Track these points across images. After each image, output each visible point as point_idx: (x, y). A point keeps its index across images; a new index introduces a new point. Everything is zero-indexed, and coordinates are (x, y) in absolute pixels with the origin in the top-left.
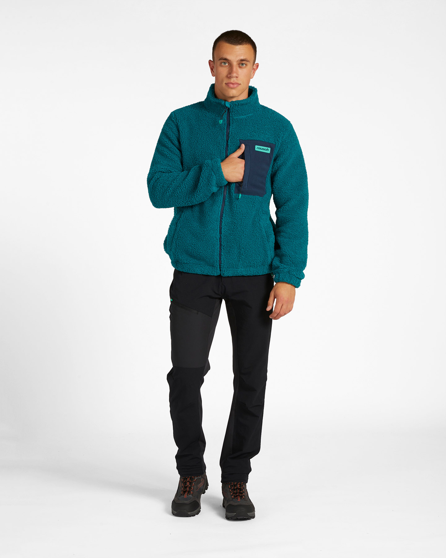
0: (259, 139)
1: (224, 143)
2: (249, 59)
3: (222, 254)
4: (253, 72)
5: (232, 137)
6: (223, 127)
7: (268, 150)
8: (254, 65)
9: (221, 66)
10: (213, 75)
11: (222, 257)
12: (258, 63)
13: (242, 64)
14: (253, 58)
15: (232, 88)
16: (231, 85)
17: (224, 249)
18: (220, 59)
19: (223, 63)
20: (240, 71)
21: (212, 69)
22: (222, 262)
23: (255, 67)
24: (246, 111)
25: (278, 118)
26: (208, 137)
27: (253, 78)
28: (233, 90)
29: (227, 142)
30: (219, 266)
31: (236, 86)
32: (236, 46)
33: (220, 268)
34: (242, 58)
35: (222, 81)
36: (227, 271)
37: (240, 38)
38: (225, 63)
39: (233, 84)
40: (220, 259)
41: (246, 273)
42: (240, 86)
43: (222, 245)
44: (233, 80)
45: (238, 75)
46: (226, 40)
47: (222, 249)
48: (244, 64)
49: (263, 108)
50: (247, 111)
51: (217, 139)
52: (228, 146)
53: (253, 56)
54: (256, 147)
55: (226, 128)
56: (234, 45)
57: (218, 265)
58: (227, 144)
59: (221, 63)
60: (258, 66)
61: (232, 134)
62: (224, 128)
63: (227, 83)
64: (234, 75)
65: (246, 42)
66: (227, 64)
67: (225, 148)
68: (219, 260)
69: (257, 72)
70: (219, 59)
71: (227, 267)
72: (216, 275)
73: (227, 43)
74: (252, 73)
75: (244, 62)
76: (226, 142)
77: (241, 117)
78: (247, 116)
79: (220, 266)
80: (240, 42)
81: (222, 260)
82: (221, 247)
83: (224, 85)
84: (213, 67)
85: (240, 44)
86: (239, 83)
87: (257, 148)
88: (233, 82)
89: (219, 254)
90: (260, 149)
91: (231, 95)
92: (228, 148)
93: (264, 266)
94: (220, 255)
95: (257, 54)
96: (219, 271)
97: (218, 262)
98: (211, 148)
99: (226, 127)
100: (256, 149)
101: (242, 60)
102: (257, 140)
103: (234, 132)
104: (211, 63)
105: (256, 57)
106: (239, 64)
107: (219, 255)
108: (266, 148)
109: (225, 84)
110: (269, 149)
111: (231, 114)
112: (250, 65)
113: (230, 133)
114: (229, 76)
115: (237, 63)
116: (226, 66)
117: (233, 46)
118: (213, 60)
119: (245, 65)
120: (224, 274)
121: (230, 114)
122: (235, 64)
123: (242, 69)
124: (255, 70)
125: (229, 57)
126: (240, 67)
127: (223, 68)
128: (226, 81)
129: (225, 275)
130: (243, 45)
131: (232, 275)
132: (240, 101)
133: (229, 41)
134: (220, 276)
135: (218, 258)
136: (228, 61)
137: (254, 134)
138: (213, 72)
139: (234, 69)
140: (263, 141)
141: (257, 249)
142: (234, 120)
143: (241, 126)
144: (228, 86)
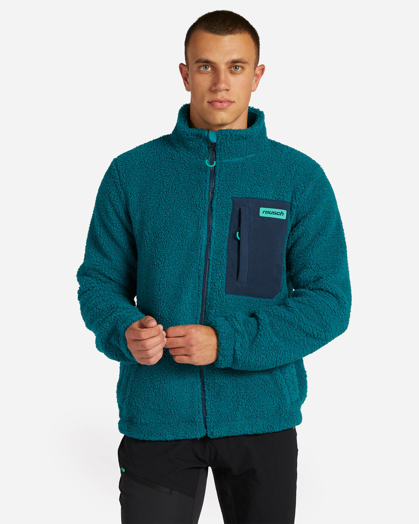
0: (267, 197)
1: (206, 205)
2: (246, 59)
3: (207, 398)
4: (256, 81)
5: (219, 195)
6: (204, 177)
7: (282, 215)
8: (257, 69)
9: (200, 72)
10: (188, 89)
11: (208, 404)
12: (263, 65)
13: (236, 68)
14: (254, 57)
15: (219, 109)
16: (219, 104)
17: (209, 390)
18: (197, 62)
19: (202, 68)
20: (232, 79)
21: (185, 79)
22: (209, 412)
23: (258, 72)
24: (243, 150)
25: (298, 160)
26: (177, 196)
27: (255, 90)
28: (221, 112)
29: (211, 203)
30: (203, 421)
31: (227, 106)
32: (223, 36)
33: (205, 422)
34: (235, 57)
35: (203, 97)
36: (218, 427)
37: (229, 22)
38: (206, 68)
39: (221, 102)
40: (204, 406)
41: (251, 430)
42: (233, 105)
43: (205, 383)
44: (220, 96)
45: (229, 86)
46: (206, 27)
47: (207, 391)
48: (238, 66)
49: (273, 146)
50: (245, 150)
51: (192, 199)
52: (212, 211)
53: (254, 52)
54: (262, 209)
55: (208, 180)
56: (220, 35)
57: (202, 417)
58: (211, 208)
59: (200, 67)
60: (263, 70)
61: (219, 189)
62: (206, 180)
63: (210, 101)
64: (223, 86)
65: (240, 28)
66: (210, 69)
67: (206, 214)
68: (201, 408)
69: (263, 79)
70: (195, 61)
71: (216, 420)
72: (199, 436)
73: (209, 32)
74: (254, 81)
75: (238, 64)
76: (209, 203)
77: (235, 160)
78: (246, 157)
79: (205, 418)
80: (230, 29)
81: (207, 408)
82: (204, 387)
83: (206, 104)
84: (187, 74)
85: (230, 32)
86: (232, 101)
87: (263, 212)
88: (221, 99)
89: (202, 399)
90: (269, 212)
91: (219, 122)
92: (213, 214)
93: (280, 415)
94: (204, 400)
95: (260, 49)
96: (203, 429)
97: (201, 412)
98: (181, 215)
99: (209, 178)
100: (261, 214)
101: (234, 62)
102: (264, 200)
103: (222, 186)
104: (185, 69)
105: (258, 54)
106: (230, 67)
107: (201, 401)
108: (280, 211)
109: (208, 102)
110: (285, 212)
111: (217, 153)
112: (249, 69)
113: (216, 188)
114: (213, 89)
115: (226, 66)
116: (208, 73)
117: (218, 37)
118: (186, 63)
119: (240, 68)
120: (212, 434)
121: (215, 155)
122: (223, 67)
123: (236, 76)
124: (258, 77)
125: (211, 57)
126: (232, 73)
127: (203, 75)
128: (208, 98)
129: (215, 434)
130: (236, 34)
131: (225, 435)
132: (234, 131)
133: (211, 28)
134: (206, 438)
135: (201, 406)
136: (211, 64)
137: (258, 189)
138: (187, 84)
139: (223, 77)
140: (273, 200)
141: (266, 387)
142: (222, 164)
143: (235, 174)
144: (213, 105)
